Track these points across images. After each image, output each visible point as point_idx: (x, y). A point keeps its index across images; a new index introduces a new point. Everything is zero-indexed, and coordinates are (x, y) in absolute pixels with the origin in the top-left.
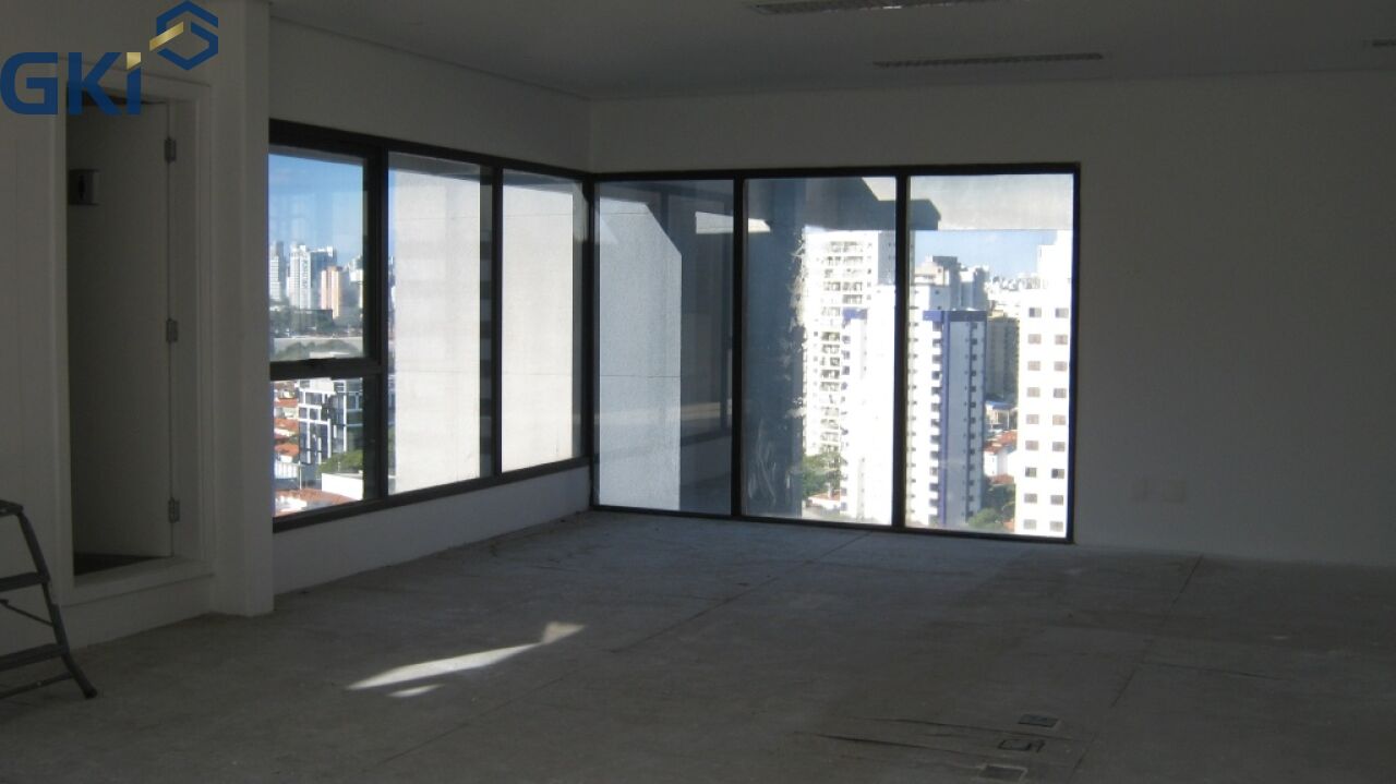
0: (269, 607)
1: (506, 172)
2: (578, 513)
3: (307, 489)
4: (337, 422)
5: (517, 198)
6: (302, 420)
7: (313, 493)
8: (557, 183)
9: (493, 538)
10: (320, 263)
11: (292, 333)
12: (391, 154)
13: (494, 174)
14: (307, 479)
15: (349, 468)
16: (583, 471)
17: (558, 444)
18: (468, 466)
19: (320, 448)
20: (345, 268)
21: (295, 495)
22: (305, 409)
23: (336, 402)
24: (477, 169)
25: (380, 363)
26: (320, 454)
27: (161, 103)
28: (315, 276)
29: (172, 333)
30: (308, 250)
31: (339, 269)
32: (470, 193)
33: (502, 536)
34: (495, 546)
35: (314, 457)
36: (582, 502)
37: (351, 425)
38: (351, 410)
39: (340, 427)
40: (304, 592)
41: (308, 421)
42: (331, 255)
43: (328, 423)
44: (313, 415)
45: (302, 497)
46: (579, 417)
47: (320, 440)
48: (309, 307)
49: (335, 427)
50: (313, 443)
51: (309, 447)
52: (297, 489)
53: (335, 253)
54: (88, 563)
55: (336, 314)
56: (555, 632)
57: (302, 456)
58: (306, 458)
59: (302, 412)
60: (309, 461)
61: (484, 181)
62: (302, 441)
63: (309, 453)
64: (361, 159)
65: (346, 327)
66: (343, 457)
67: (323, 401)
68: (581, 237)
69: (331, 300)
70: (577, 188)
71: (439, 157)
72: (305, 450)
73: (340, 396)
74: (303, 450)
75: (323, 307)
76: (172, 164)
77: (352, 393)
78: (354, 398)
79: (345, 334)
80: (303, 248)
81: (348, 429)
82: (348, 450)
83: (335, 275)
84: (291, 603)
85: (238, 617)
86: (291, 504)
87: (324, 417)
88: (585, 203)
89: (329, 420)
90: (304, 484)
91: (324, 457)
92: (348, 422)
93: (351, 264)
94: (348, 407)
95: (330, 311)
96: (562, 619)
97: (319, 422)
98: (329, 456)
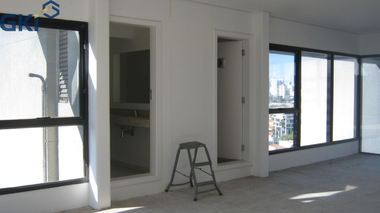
0: (267, 175)
1: (335, 56)
2: (355, 154)
3: (275, 144)
4: (283, 127)
5: (338, 63)
6: (274, 126)
7: (277, 146)
8: (350, 59)
9: (330, 160)
10: (280, 83)
11: (272, 102)
12: (302, 52)
13: (331, 57)
14: (275, 142)
15: (287, 139)
16: (357, 142)
17: (350, 134)
18: (323, 140)
19: (279, 134)
20: (286, 85)
21: (272, 146)
22: (275, 123)
23: (283, 121)
24: (326, 55)
25: (299, 110)
26: (279, 135)
27: (241, 40)
28: (278, 87)
29: (243, 101)
30: (276, 80)
31: (285, 85)
32: (324, 62)
33: (332, 159)
34: (331, 162)
35: (277, 136)
36: (356, 151)
37: (287, 128)
38: (288, 123)
39: (284, 128)
40: (276, 172)
41: (276, 126)
42: (282, 81)
43: (281, 127)
44: (277, 124)
45: (274, 146)
46: (356, 127)
47: (279, 131)
48: (276, 95)
49: (283, 128)
50: (277, 132)
51: (276, 133)
52: (272, 144)
53: (283, 80)
54: (221, 160)
55: (283, 97)
56: (349, 188)
57: (274, 135)
58: (275, 136)
59: (274, 123)
60: (276, 137)
61: (328, 59)
62: (274, 132)
63: (276, 135)
64: (294, 54)
65: (286, 101)
66: (285, 136)
67: (280, 121)
68: (357, 74)
69: (282, 94)
70: (356, 60)
71: (315, 52)
72: (275, 134)
73: (284, 119)
74: (274, 134)
75: (280, 95)
76: (244, 56)
77: (288, 119)
78: (288, 120)
79: (286, 103)
80: (275, 79)
81: (287, 129)
82: (286, 134)
83: (283, 86)
84: (272, 174)
85: (259, 177)
86: (271, 148)
87: (280, 125)
88: (358, 64)
89: (281, 126)
90: (274, 143)
91: (280, 136)
92: (287, 127)
93: (288, 84)
94: (287, 122)
95: (282, 97)
96: (351, 184)
97: (279, 126)
98: (281, 136)
